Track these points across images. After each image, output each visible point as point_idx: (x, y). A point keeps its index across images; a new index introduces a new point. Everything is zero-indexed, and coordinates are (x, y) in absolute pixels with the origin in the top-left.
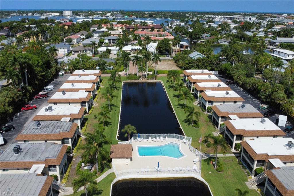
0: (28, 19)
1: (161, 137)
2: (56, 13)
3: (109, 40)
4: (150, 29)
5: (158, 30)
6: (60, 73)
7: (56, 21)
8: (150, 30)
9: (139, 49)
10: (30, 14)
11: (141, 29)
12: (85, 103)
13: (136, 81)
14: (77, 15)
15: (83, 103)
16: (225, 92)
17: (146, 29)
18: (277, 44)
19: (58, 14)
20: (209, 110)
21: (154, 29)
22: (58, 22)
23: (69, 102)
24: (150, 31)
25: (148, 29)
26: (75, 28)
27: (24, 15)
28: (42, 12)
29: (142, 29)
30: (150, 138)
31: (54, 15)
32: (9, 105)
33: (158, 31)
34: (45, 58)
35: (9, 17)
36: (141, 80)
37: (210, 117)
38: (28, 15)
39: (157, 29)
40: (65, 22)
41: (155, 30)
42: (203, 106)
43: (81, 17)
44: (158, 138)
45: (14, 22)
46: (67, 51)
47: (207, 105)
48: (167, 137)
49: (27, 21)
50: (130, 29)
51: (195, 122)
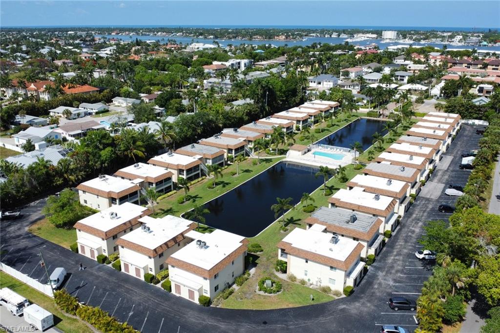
0: (320, 44)
1: (338, 150)
2: (373, 33)
4: (481, 66)
5: (494, 67)
7: (355, 48)
8: (479, 66)
9: (420, 89)
10: (334, 35)
11: (466, 65)
12: (299, 121)
13: (375, 119)
14: (405, 37)
16: (433, 131)
17: (474, 64)
19: (375, 36)
21: (487, 66)
24: (481, 68)
25: (477, 65)
27: (326, 36)
28: (352, 32)
29: (468, 64)
30: (329, 148)
31: (368, 37)
32: (247, 115)
33: (493, 69)
34: (291, 86)
35: (305, 38)
36: (381, 119)
38: (332, 36)
39: (493, 65)
40: (370, 49)
41: (489, 67)
43: (406, 42)
44: (335, 149)
45: (300, 47)
46: (333, 85)
48: (342, 150)
49: (319, 46)
50: (448, 63)
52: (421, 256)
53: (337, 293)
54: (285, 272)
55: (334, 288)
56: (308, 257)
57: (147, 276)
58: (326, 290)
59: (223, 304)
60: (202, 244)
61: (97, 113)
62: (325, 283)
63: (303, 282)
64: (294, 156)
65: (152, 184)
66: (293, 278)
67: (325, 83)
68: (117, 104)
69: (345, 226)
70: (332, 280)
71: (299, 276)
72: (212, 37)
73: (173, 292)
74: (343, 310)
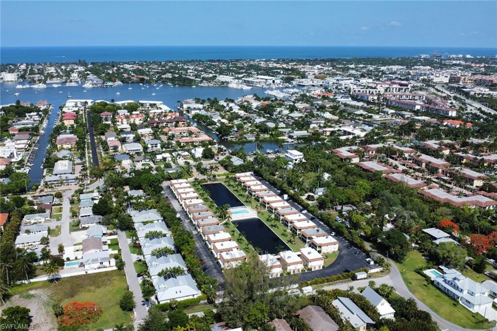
3: (152, 145)
8: (174, 123)
13: (206, 183)
16: (260, 186)
17: (171, 122)
18: (294, 137)
20: (254, 195)
23: (192, 198)
26: (99, 128)
36: (209, 183)
37: (255, 199)
39: (182, 122)
41: (180, 123)
42: (251, 194)
47: (253, 193)
50: (153, 124)
51: (250, 201)
54: (321, 252)
62: (333, 251)
63: (327, 253)
66: (324, 253)
69: (319, 234)
70: (335, 249)
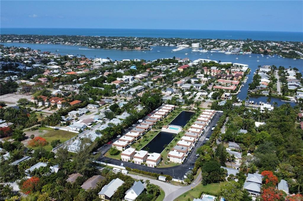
1: (177, 126)
3: (196, 86)
5: (236, 78)
6: (163, 104)
9: (204, 95)
11: (226, 77)
15: (163, 116)
16: (205, 119)
19: (188, 46)
21: (234, 77)
22: (180, 62)
23: (159, 115)
25: (230, 77)
27: (162, 45)
32: (144, 113)
36: (190, 111)
40: (185, 61)
44: (175, 126)
46: (171, 92)
52: (197, 155)
53: (180, 164)
54: (169, 160)
55: (179, 163)
56: (174, 157)
57: (141, 164)
58: (178, 163)
59: (158, 167)
60: (152, 156)
61: (86, 113)
62: (177, 162)
63: (173, 162)
64: (164, 130)
65: (130, 142)
66: (171, 162)
67: (168, 92)
68: (90, 107)
69: (181, 150)
70: (179, 161)
71: (172, 161)
72: (99, 47)
73: (148, 166)
74: (182, 166)
